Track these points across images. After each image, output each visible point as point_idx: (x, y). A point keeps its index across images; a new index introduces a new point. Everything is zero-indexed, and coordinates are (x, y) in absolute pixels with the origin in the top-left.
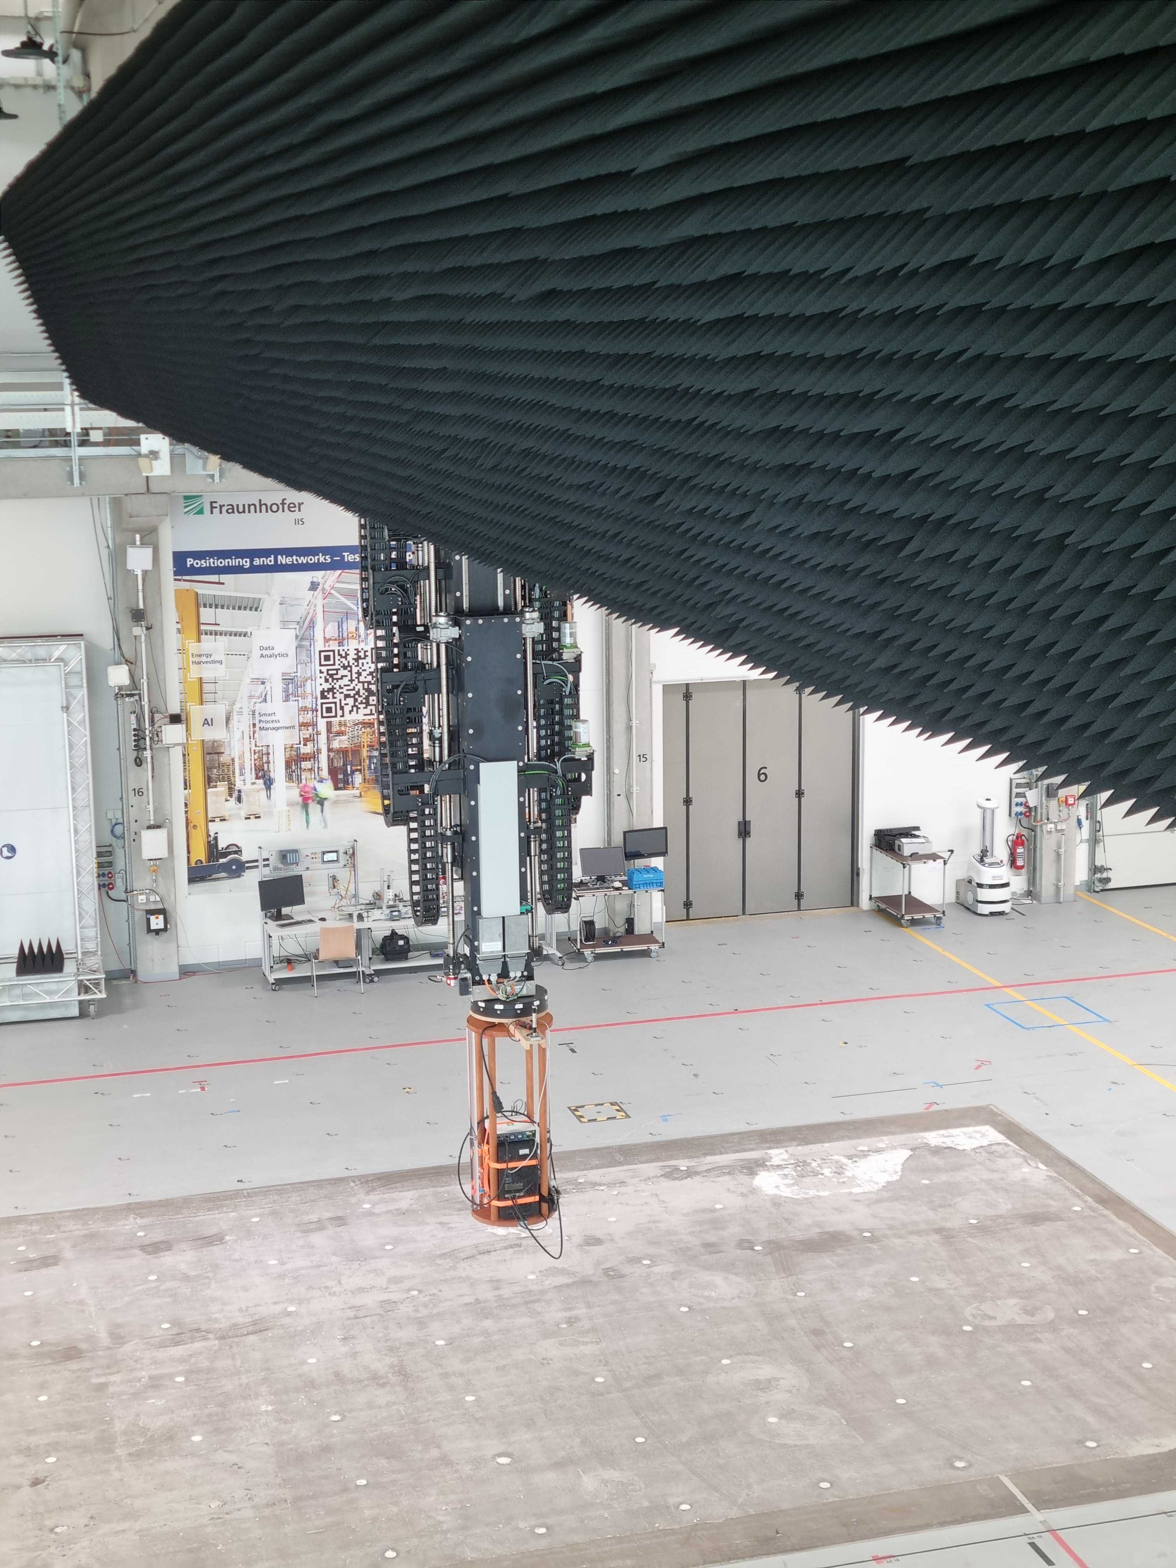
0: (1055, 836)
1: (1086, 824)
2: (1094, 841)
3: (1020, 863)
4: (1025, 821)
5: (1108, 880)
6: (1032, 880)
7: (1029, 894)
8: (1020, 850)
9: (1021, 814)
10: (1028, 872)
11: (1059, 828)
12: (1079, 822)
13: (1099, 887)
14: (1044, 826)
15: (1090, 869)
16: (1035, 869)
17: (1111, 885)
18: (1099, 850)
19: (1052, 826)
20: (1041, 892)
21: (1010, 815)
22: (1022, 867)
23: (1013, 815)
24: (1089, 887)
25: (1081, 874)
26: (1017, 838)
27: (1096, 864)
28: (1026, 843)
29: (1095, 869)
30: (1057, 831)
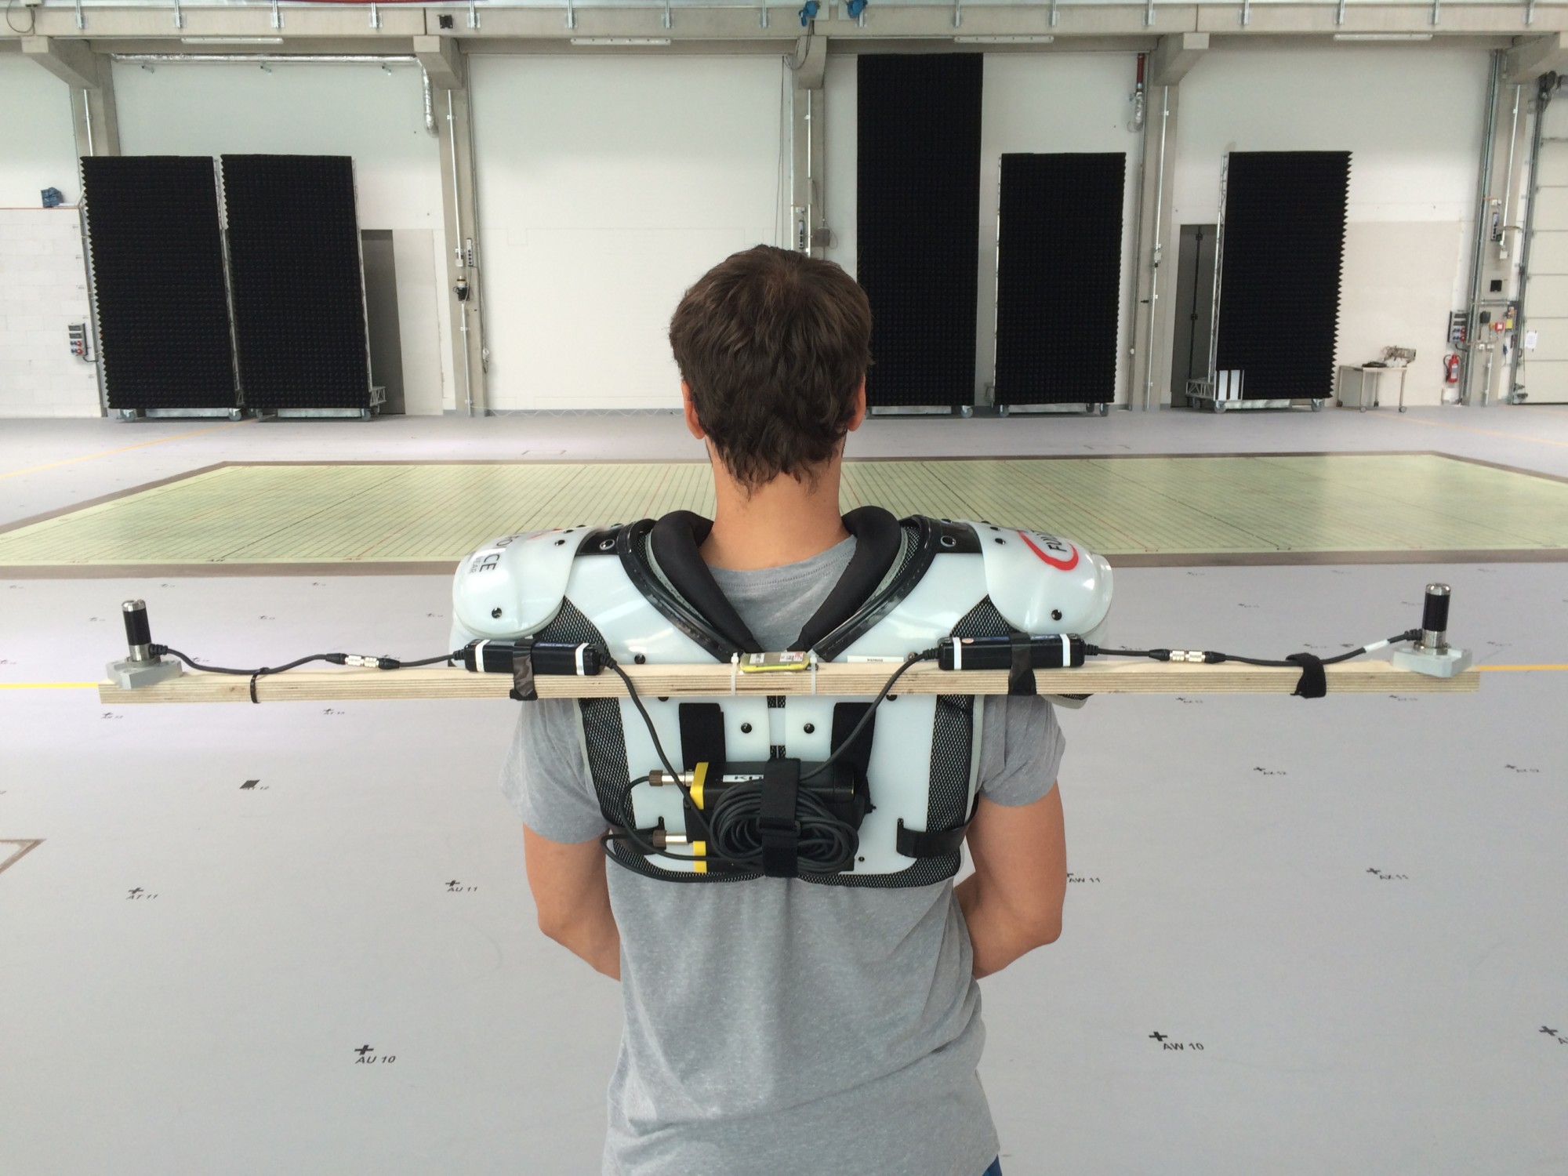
0: (1484, 354)
1: (1510, 351)
2: (1516, 364)
3: (1454, 376)
4: (1460, 345)
5: (1524, 396)
6: (1463, 391)
7: (1460, 401)
8: (1455, 366)
9: (1458, 338)
10: (1460, 386)
11: (1489, 347)
12: (1505, 350)
13: (1516, 401)
14: (1477, 346)
15: (1511, 387)
16: (1466, 382)
17: (1527, 400)
18: (1519, 372)
19: (1483, 345)
20: (1470, 397)
21: (1448, 340)
22: (1455, 380)
23: (1451, 339)
24: (1509, 402)
25: (1503, 391)
26: (1453, 357)
27: (1517, 382)
28: (1460, 362)
29: (1514, 386)
30: (1487, 350)
